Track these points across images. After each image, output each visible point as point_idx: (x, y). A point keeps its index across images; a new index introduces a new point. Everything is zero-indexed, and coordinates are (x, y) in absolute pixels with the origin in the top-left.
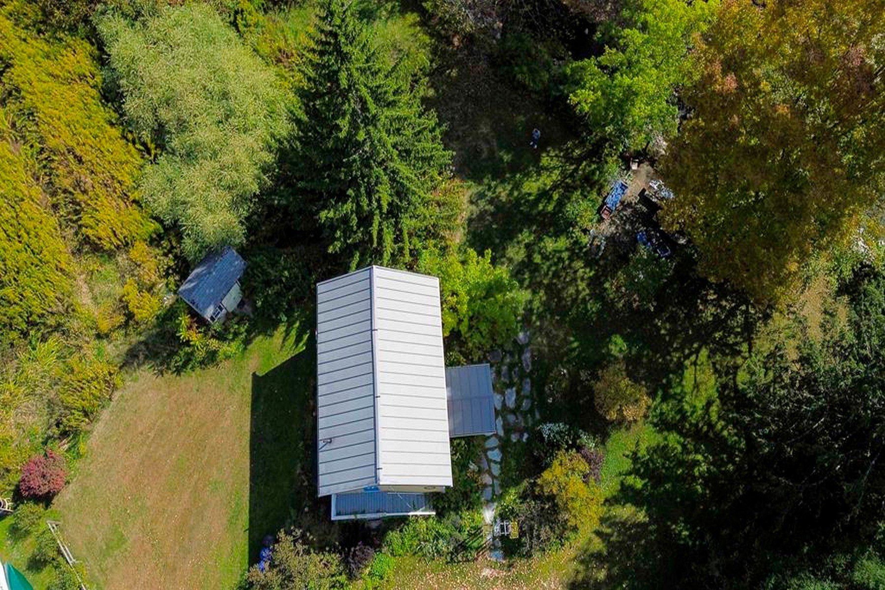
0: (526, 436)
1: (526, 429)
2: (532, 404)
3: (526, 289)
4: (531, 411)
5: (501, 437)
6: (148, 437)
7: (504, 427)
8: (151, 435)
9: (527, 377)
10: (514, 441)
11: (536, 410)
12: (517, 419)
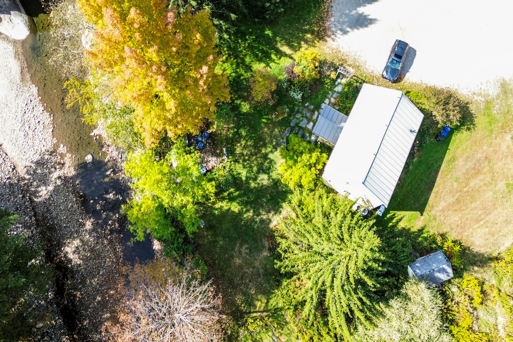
0: (306, 105)
1: (305, 107)
2: (296, 114)
3: (270, 159)
4: (298, 112)
5: (318, 112)
6: (484, 223)
7: (314, 114)
8: (482, 223)
9: (291, 126)
10: (312, 106)
11: (296, 111)
12: (306, 113)
